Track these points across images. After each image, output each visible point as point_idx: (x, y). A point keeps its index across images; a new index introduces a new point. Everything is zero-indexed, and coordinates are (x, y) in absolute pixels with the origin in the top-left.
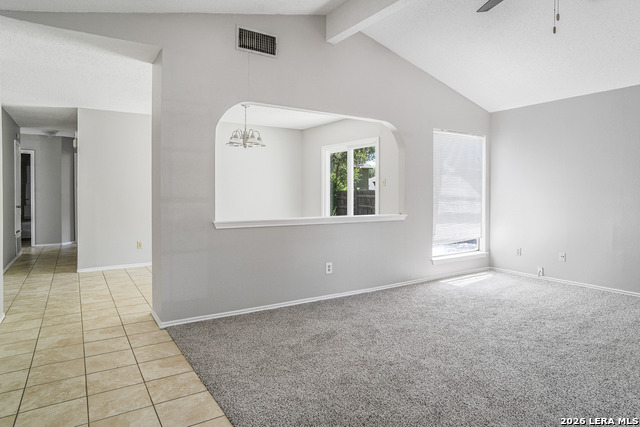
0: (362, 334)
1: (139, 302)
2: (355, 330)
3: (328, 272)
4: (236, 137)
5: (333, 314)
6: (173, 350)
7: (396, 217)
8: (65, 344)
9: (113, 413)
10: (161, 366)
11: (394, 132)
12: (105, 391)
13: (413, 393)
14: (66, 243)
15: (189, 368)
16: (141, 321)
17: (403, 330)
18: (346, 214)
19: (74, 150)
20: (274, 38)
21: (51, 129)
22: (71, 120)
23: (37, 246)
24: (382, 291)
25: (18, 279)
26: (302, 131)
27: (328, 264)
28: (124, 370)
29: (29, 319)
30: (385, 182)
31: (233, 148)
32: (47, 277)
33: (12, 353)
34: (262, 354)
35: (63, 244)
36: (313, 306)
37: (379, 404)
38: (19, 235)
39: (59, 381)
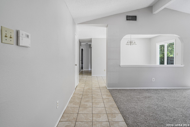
0: (160, 98)
1: (103, 83)
2: (158, 97)
3: (153, 81)
4: (128, 42)
5: (153, 92)
6: (109, 94)
7: (180, 66)
8: (89, 89)
9: (96, 102)
10: (106, 96)
11: (179, 38)
12: (95, 98)
13: (168, 114)
14: (90, 69)
15: (112, 97)
16: (103, 87)
17: (174, 100)
18: (164, 64)
19: (91, 47)
20: (136, 16)
21: (87, 43)
22: (90, 41)
23: (84, 69)
24: (173, 89)
25: (81, 76)
26: (150, 38)
27: (153, 79)
28: (99, 95)
29: (83, 84)
30: (177, 54)
31: (127, 45)
32: (86, 76)
33: (80, 89)
34: (129, 98)
35: (89, 69)
36: (147, 90)
37: (156, 114)
38: (81, 67)
39: (88, 95)
